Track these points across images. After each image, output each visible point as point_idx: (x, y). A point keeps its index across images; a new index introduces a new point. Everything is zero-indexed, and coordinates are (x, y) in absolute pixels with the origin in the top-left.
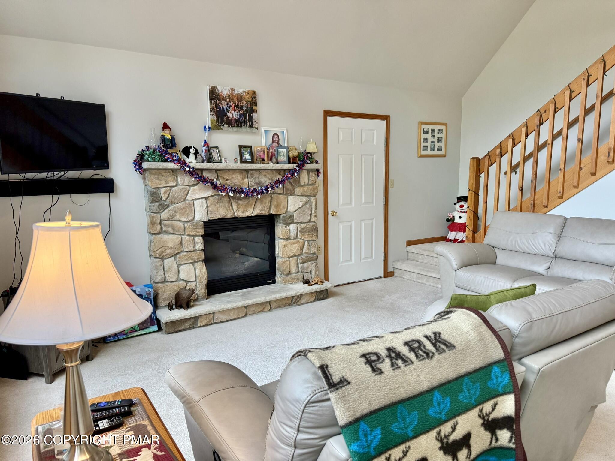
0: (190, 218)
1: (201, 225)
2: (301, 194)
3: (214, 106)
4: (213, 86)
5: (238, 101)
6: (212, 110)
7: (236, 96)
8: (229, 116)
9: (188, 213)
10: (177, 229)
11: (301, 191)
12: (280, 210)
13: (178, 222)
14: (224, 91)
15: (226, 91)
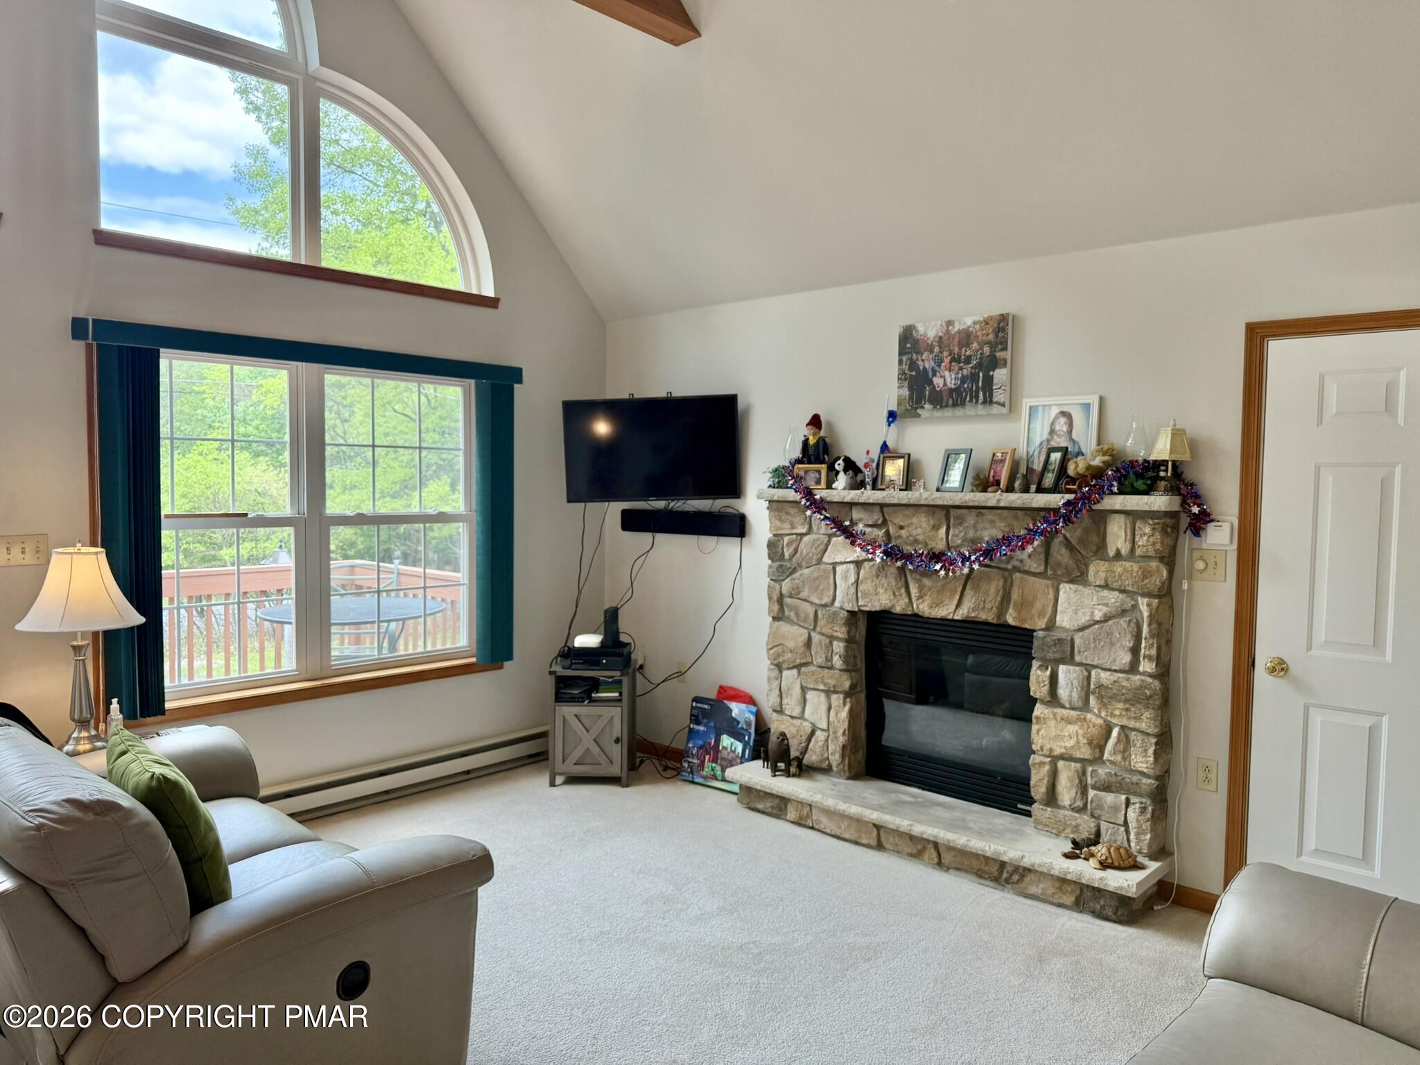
0: (826, 600)
1: (842, 618)
2: (1102, 583)
3: (907, 367)
4: (907, 326)
5: (961, 346)
6: (902, 377)
7: (957, 336)
8: (938, 383)
9: (823, 590)
10: (802, 615)
11: (1103, 575)
12: (1031, 619)
13: (808, 604)
14: (929, 330)
15: (935, 329)
